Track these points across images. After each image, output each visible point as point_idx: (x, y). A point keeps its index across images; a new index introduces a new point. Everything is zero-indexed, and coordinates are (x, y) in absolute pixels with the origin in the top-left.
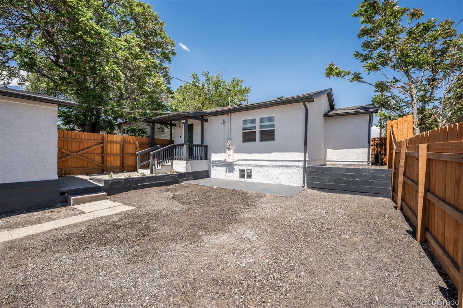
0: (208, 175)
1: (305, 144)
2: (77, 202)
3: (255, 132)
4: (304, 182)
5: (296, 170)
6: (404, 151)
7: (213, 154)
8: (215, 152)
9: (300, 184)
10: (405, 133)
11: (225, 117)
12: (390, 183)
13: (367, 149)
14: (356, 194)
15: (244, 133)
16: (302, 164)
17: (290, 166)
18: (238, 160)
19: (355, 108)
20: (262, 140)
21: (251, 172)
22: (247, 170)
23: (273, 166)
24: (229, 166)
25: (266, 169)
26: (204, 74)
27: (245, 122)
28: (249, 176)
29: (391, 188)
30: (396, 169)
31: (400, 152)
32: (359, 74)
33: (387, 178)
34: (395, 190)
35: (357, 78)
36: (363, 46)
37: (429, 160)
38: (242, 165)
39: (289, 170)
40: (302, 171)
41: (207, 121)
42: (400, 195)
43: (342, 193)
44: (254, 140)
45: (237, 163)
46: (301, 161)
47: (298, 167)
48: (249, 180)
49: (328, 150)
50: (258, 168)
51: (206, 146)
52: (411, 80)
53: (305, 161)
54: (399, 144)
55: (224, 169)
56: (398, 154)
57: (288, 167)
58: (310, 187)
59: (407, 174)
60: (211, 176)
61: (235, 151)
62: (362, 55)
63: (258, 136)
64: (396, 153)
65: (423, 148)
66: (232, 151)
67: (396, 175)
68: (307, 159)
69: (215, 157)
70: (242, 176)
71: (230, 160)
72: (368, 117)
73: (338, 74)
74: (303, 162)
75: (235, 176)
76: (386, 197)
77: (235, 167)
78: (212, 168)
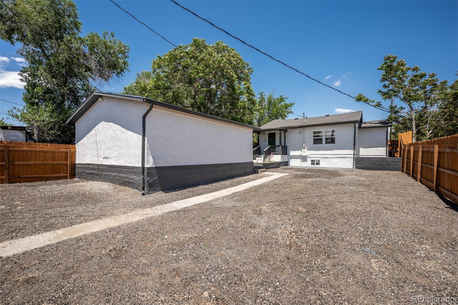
0: (287, 164)
1: (354, 145)
2: (261, 172)
3: (322, 139)
4: (353, 166)
5: (348, 159)
6: (407, 148)
7: (291, 151)
8: (293, 150)
9: (351, 166)
10: (408, 140)
11: (301, 129)
12: (401, 164)
13: (385, 148)
14: (383, 170)
15: (314, 139)
16: (352, 156)
17: (345, 157)
18: (310, 155)
19: (377, 123)
20: (326, 143)
21: (319, 161)
22: (316, 160)
23: (334, 158)
24: (304, 159)
25: (329, 159)
26: (260, 93)
27: (314, 133)
28: (317, 164)
29: (401, 167)
30: (403, 157)
31: (405, 149)
32: (380, 102)
33: (399, 162)
34: (403, 167)
35: (379, 105)
36: (383, 86)
37: (414, 151)
38: (312, 157)
39: (344, 160)
40: (352, 160)
41: (287, 131)
42: (405, 167)
43: (376, 170)
44: (322, 143)
45: (309, 156)
46: (352, 154)
47: (350, 157)
48: (318, 166)
49: (360, 148)
50: (324, 159)
51: (287, 147)
52: (412, 109)
53: (354, 154)
54: (405, 145)
55: (300, 160)
56: (404, 150)
57: (343, 158)
58: (356, 168)
59: (408, 158)
60: (290, 165)
61: (308, 150)
62: (382, 92)
63: (324, 141)
64: (403, 150)
65: (412, 148)
66: (306, 149)
67: (403, 160)
68: (355, 153)
69: (292, 153)
70: (313, 164)
71: (305, 154)
72: (386, 129)
73: (365, 101)
74: (353, 155)
75: (308, 164)
76: (398, 171)
77: (308, 159)
78: (290, 160)
